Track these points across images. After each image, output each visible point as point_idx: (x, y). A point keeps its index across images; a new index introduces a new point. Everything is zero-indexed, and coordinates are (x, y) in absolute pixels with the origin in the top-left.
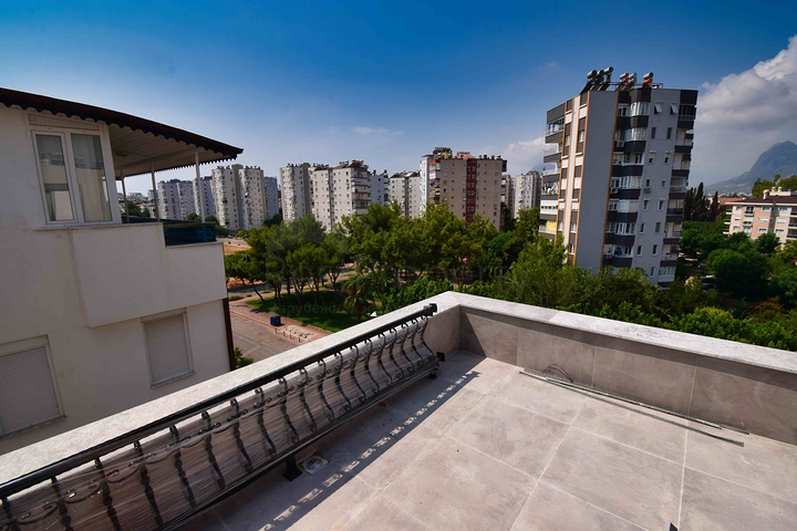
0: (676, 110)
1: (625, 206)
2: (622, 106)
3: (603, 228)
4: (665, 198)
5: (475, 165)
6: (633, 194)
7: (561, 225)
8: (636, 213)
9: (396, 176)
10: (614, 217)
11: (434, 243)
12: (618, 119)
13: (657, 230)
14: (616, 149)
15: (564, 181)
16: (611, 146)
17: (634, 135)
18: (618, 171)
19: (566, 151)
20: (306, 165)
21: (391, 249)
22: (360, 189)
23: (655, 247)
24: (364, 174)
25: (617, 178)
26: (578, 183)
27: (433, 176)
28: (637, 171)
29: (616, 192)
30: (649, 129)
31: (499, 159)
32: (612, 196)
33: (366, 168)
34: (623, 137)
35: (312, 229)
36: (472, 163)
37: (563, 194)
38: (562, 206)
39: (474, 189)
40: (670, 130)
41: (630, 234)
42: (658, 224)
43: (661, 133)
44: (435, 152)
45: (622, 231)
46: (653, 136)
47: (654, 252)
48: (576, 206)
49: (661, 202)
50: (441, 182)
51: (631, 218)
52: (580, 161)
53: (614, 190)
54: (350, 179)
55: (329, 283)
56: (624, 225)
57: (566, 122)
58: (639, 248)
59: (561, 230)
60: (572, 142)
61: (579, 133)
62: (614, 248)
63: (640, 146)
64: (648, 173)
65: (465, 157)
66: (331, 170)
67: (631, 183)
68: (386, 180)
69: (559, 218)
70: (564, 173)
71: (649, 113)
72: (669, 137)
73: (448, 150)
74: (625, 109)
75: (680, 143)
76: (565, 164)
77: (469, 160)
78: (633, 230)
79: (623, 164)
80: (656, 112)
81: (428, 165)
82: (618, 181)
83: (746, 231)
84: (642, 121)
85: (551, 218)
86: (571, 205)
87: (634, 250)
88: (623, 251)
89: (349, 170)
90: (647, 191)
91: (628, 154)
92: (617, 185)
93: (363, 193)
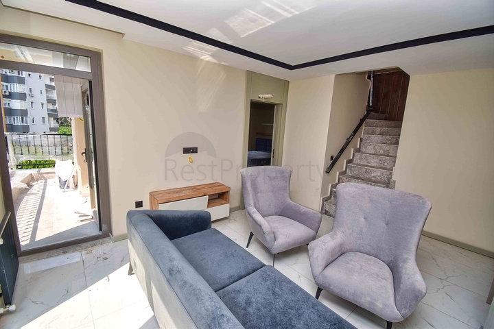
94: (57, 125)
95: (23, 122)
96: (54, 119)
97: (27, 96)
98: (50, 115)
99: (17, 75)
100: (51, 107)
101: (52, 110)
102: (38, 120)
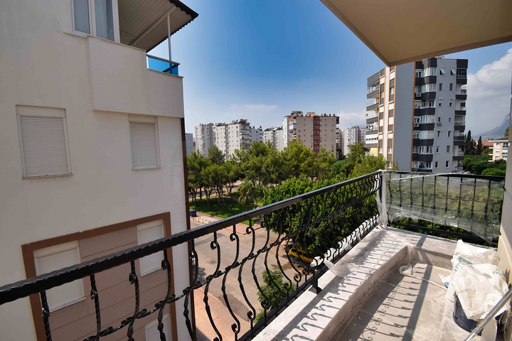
0: (454, 72)
1: (424, 135)
2: (418, 71)
3: (410, 150)
4: (452, 129)
5: (319, 120)
6: (430, 127)
7: (381, 149)
8: (433, 140)
9: (267, 130)
10: (417, 143)
11: (295, 163)
12: (416, 79)
13: (448, 151)
14: (416, 98)
15: (381, 121)
16: (413, 96)
17: (427, 88)
18: (418, 112)
19: (382, 101)
20: (211, 125)
21: (268, 167)
22: (245, 137)
23: (447, 162)
24: (248, 128)
25: (418, 117)
26: (392, 121)
27: (291, 127)
28: (432, 112)
29: (418, 126)
30: (437, 85)
31: (334, 116)
32: (415, 129)
33: (248, 124)
34: (420, 90)
35: (217, 156)
36: (316, 118)
37: (381, 129)
38: (381, 137)
39: (319, 135)
40: (451, 85)
41: (429, 153)
42: (448, 147)
43: (446, 87)
44: (292, 114)
45: (424, 151)
46: (440, 89)
47: (447, 166)
48: (391, 136)
49: (449, 132)
50: (297, 131)
51: (430, 143)
52: (392, 107)
53: (416, 125)
54: (239, 131)
55: (226, 193)
56: (425, 147)
57: (381, 83)
58: (436, 163)
59: (381, 153)
60: (386, 95)
61: (390, 89)
62: (419, 163)
63: (432, 95)
64: (439, 112)
65: (312, 115)
66: (227, 126)
67: (427, 119)
68: (261, 132)
69: (380, 145)
70: (381, 116)
71: (437, 74)
72: (451, 89)
73: (300, 113)
74: (420, 73)
75: (459, 93)
76: (381, 110)
77: (314, 117)
78: (431, 151)
79: (421, 108)
80: (441, 73)
81: (288, 122)
82: (418, 119)
83: (504, 159)
84: (432, 80)
85: (374, 146)
86: (387, 136)
87: (433, 165)
88: (425, 165)
89: (238, 125)
90: (439, 125)
91: (424, 101)
92: (418, 122)
93: (247, 140)
94: (462, 154)
95: (427, 152)
96: (459, 148)
97: (435, 126)
98: (455, 143)
99: (428, 107)
100: (458, 134)
101: (459, 138)
102: (443, 149)
